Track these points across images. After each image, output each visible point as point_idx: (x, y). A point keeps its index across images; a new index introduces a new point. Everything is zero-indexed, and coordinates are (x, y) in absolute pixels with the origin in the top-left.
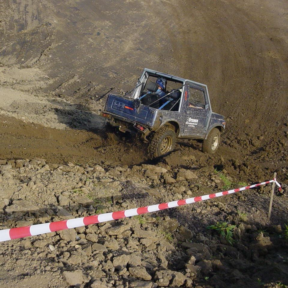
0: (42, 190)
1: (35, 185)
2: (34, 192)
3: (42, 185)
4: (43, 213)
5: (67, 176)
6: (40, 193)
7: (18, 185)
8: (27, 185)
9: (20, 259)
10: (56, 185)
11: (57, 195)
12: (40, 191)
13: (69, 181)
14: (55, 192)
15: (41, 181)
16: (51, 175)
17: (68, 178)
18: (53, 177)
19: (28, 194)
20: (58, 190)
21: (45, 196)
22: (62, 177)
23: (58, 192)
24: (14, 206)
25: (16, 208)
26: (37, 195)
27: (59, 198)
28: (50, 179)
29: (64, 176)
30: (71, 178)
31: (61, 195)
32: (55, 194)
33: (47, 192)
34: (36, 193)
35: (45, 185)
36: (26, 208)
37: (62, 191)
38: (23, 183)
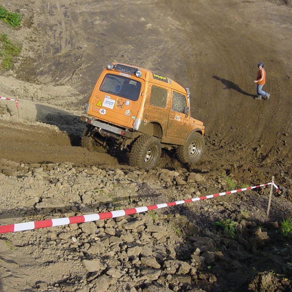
0: (68, 189)
1: (62, 186)
2: (61, 191)
3: (69, 185)
4: (68, 209)
5: (90, 178)
6: (65, 192)
7: (47, 185)
8: (55, 186)
9: (46, 249)
10: (81, 186)
11: (81, 194)
12: (66, 190)
13: (92, 182)
14: (79, 192)
15: (68, 182)
16: (76, 177)
17: (91, 180)
18: (78, 178)
19: (56, 193)
20: (82, 190)
21: (70, 195)
22: (86, 179)
23: (82, 191)
24: (43, 203)
25: (45, 205)
26: (63, 194)
27: (82, 197)
28: (76, 181)
29: (88, 178)
30: (93, 180)
31: (84, 194)
32: (79, 194)
33: (72, 192)
34: (63, 193)
35: (71, 186)
36: (54, 205)
37: (85, 191)
38: (52, 184)
